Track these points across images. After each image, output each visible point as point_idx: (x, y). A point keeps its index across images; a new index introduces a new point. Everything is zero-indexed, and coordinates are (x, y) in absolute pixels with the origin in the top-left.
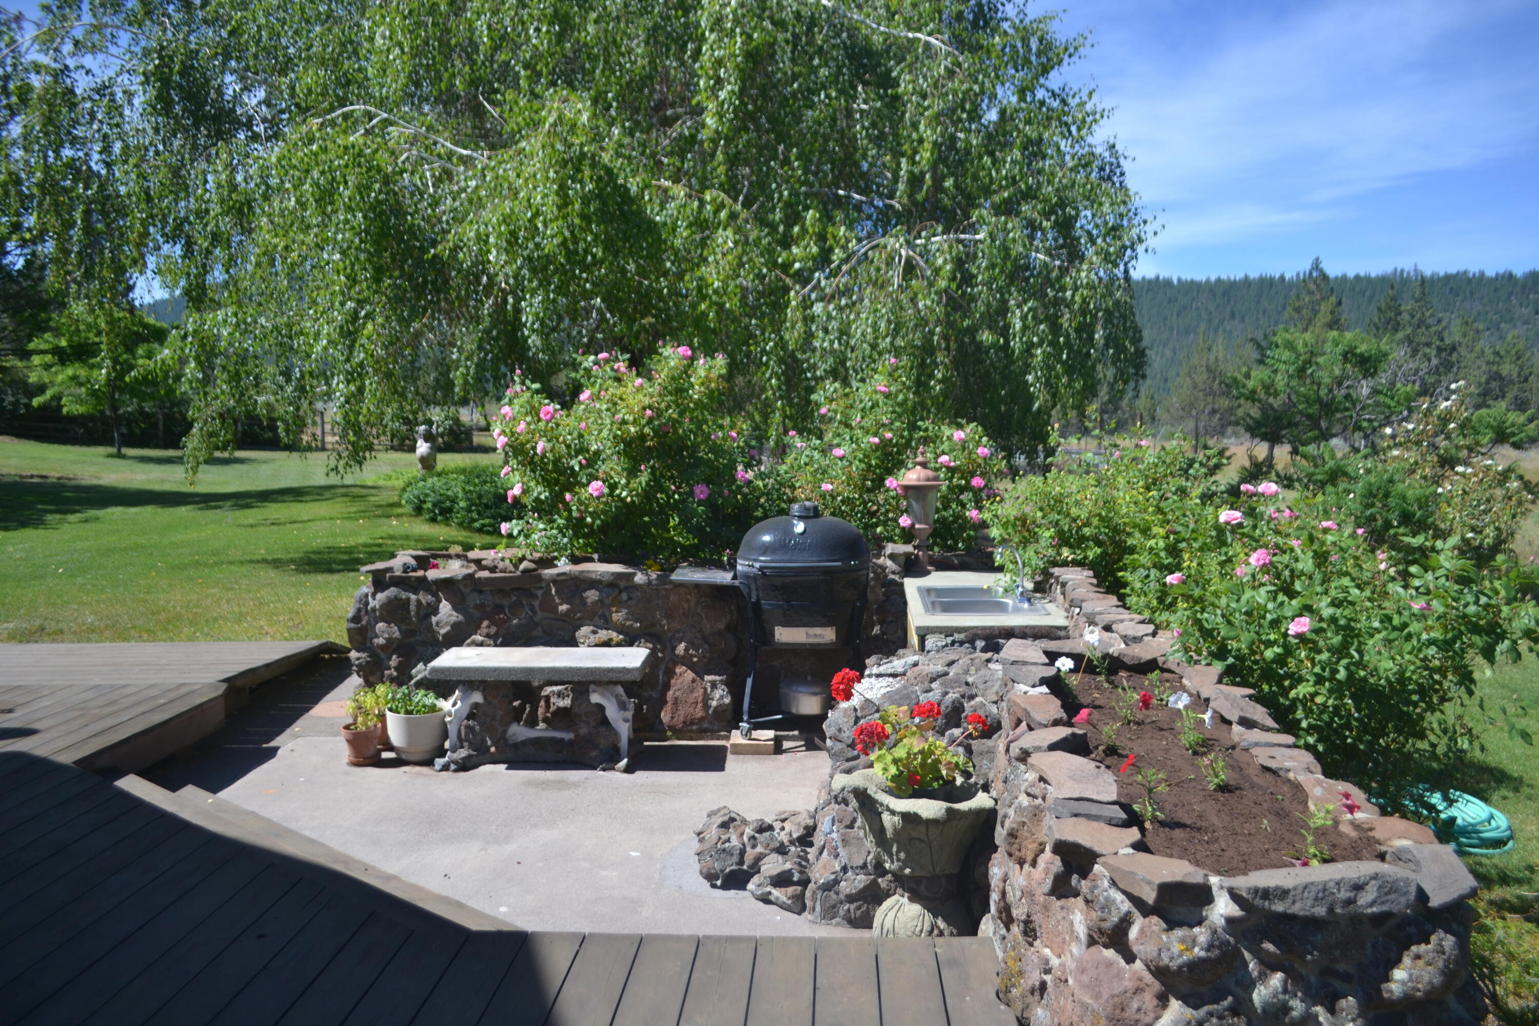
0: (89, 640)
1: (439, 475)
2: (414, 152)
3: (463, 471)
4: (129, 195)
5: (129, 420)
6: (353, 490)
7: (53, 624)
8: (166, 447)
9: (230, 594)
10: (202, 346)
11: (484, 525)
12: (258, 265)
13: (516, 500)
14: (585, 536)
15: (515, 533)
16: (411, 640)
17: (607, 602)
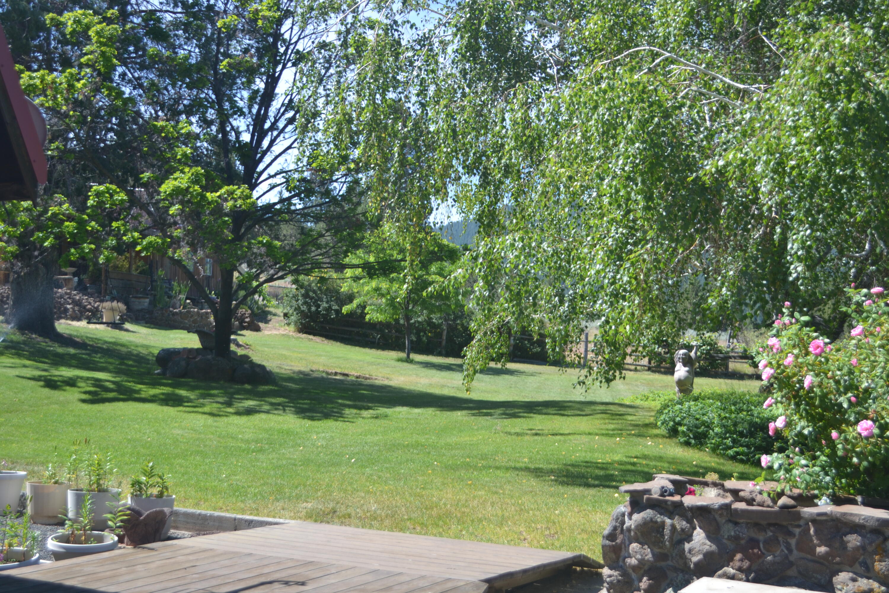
0: (371, 527)
1: (696, 399)
2: (694, 88)
3: (719, 397)
4: (438, 132)
5: (419, 329)
6: (612, 407)
7: (343, 508)
8: (447, 355)
9: (495, 498)
10: (490, 266)
11: (738, 453)
12: (544, 194)
13: (778, 433)
14: (847, 476)
15: (776, 466)
16: (663, 564)
17: (870, 549)
